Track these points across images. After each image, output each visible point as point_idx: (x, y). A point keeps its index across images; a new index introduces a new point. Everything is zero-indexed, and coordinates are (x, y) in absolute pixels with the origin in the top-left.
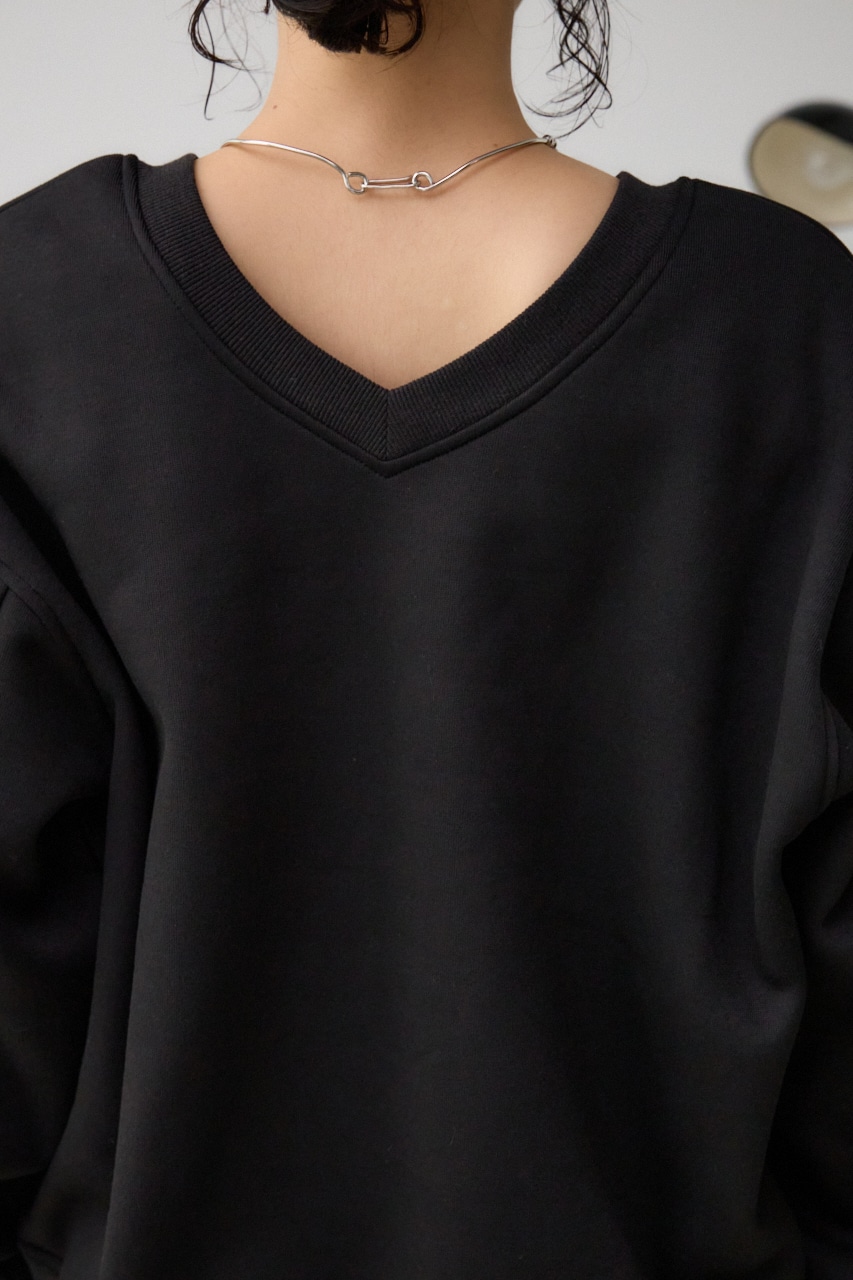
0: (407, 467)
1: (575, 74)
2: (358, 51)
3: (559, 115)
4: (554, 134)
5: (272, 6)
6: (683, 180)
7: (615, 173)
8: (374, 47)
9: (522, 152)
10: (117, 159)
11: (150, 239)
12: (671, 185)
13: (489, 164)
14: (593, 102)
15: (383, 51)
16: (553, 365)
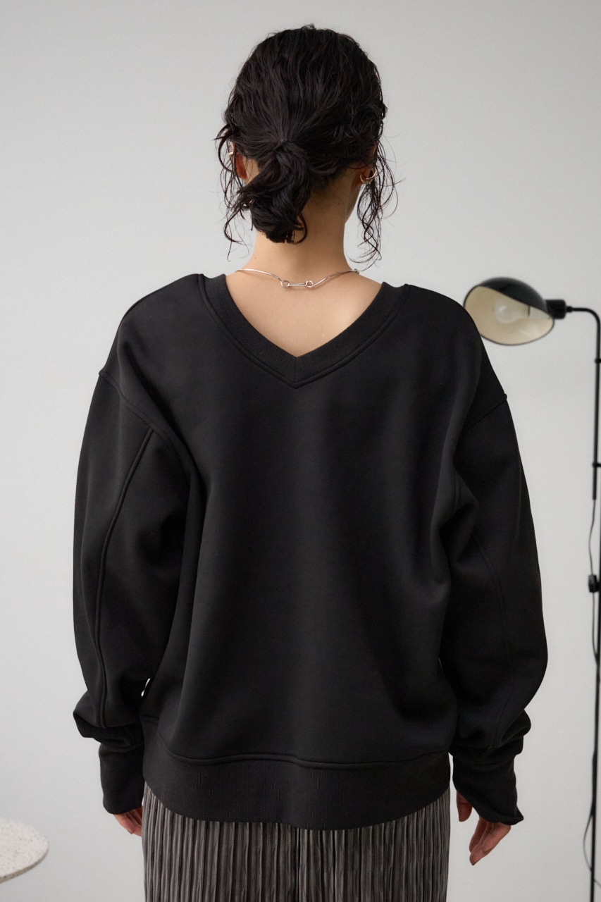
0: (303, 385)
1: (367, 247)
2: (284, 242)
3: (362, 262)
4: (358, 269)
5: (254, 228)
6: (406, 285)
7: (381, 283)
8: (289, 241)
9: (346, 275)
10: (197, 275)
11: (209, 302)
12: (402, 287)
13: (334, 278)
14: (375, 257)
15: (293, 242)
16: (356, 348)
